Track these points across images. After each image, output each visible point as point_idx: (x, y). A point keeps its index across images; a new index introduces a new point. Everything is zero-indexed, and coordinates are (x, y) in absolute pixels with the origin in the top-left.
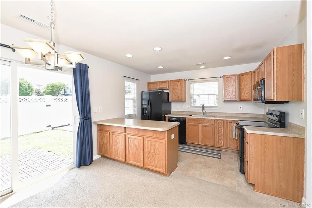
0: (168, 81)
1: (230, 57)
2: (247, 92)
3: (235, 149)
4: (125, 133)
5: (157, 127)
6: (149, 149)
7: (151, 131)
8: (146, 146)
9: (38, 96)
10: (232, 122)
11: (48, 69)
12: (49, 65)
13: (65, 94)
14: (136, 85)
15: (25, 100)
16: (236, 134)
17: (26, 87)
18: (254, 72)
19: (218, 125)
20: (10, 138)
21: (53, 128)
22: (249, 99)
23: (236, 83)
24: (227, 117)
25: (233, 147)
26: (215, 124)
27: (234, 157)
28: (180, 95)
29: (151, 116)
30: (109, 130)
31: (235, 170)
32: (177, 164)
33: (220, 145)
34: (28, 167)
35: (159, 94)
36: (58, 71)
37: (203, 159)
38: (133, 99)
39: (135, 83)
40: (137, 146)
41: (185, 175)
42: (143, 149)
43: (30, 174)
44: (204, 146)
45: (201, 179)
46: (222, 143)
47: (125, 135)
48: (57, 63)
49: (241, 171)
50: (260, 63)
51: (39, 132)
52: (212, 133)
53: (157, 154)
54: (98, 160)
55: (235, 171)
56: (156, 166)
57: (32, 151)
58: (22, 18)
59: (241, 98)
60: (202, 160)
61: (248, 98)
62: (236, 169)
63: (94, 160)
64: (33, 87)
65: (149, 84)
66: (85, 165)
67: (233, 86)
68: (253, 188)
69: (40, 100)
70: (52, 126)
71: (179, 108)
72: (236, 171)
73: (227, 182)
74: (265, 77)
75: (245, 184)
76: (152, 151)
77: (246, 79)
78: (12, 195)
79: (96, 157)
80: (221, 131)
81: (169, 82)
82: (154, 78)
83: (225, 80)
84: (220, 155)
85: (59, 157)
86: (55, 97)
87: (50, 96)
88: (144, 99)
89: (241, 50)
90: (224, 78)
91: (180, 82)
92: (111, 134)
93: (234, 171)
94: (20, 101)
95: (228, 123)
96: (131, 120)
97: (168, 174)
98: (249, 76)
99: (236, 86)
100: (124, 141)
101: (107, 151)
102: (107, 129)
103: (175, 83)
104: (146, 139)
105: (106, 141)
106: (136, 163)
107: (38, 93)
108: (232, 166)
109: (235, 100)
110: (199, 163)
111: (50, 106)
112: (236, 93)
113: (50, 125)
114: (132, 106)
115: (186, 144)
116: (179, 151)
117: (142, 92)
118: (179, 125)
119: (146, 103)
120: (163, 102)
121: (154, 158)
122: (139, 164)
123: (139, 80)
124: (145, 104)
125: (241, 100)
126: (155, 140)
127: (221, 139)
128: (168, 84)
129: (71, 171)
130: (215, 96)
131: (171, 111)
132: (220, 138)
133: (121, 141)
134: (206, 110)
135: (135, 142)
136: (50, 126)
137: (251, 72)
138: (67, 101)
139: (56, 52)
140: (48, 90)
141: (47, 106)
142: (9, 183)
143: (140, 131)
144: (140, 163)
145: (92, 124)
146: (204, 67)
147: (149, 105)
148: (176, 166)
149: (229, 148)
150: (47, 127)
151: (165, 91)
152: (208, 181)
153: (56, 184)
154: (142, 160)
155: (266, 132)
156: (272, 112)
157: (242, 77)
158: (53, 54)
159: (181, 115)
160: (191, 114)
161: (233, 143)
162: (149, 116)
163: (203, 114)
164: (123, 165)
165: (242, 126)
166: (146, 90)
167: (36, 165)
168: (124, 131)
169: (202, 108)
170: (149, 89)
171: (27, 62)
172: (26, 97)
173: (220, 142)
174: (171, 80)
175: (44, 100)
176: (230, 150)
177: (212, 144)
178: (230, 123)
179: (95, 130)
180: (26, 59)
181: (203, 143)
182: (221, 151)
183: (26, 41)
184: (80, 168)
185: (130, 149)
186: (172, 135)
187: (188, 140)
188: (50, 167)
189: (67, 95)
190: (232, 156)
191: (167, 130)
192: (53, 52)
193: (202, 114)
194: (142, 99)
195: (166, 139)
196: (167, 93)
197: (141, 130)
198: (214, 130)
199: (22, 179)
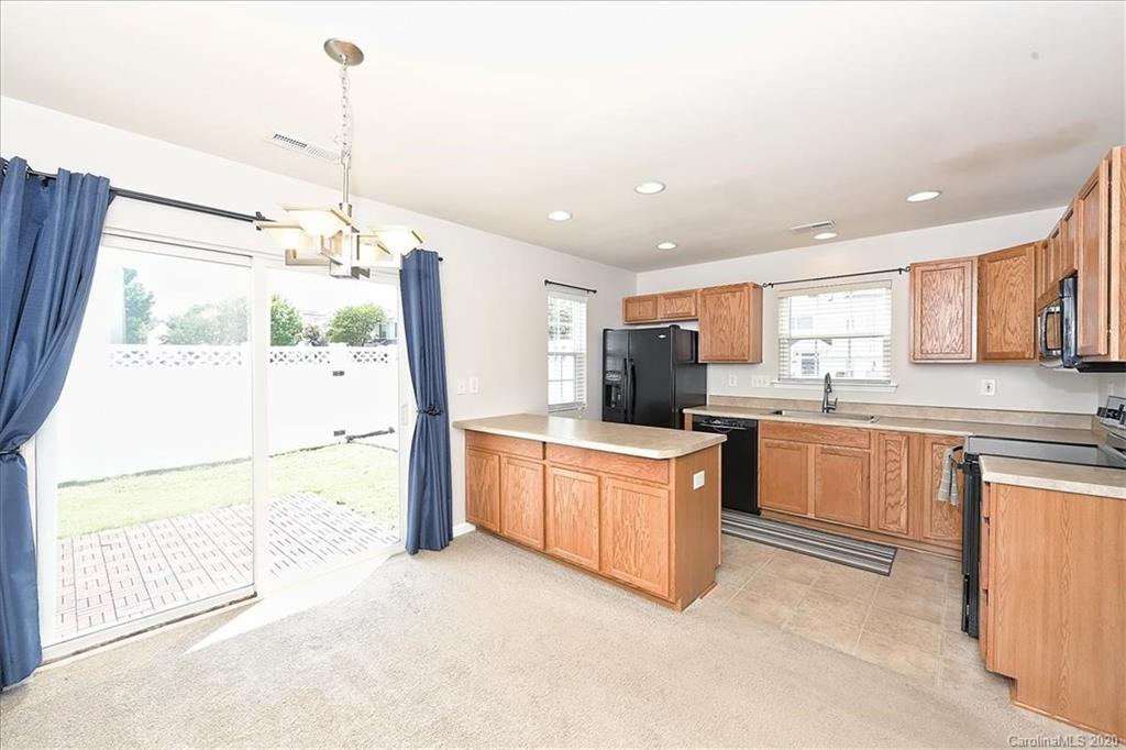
0: (695, 291)
1: (936, 194)
2: (1013, 323)
3: (956, 546)
4: (545, 462)
5: (642, 445)
6: (619, 516)
7: (621, 457)
8: (607, 507)
9: (314, 345)
10: (944, 441)
11: (337, 277)
12: (339, 264)
13: (383, 340)
14: (585, 309)
15: (282, 356)
16: (954, 485)
17: (284, 320)
18: (1046, 246)
19: (886, 452)
20: (250, 459)
21: (350, 439)
22: (1024, 353)
23: (967, 291)
24: (925, 422)
25: (951, 538)
26: (872, 446)
27: (946, 575)
28: (739, 338)
29: (633, 412)
30: (499, 449)
31: (943, 621)
32: (715, 576)
33: (893, 527)
34: (290, 539)
35: (662, 336)
36: (358, 278)
37: (814, 570)
38: (575, 355)
39: (581, 302)
40: (581, 504)
41: (743, 614)
42: (597, 512)
43: (295, 559)
44: (826, 526)
45: (798, 633)
46: (899, 519)
47: (544, 466)
48: (358, 258)
49: (967, 626)
50: (1062, 211)
51: (315, 449)
52: (860, 479)
53: (644, 533)
54: (466, 538)
55: (943, 626)
56: (640, 573)
57: (298, 499)
58: (278, 141)
59: (985, 348)
60: (813, 573)
61: (1020, 350)
62: (946, 619)
63: (455, 535)
64: (302, 321)
65: (630, 305)
66: (431, 549)
67: (951, 302)
68: (1011, 693)
69: (319, 357)
70: (348, 433)
71: (735, 384)
72: (946, 626)
73: (902, 659)
74: (1080, 266)
75: (975, 675)
76: (626, 523)
77: (1011, 275)
78: (255, 603)
79: (461, 527)
80: (897, 472)
81: (699, 295)
82: (647, 283)
83: (918, 281)
84: (891, 564)
85: (364, 519)
86: (355, 349)
87: (342, 345)
88: (610, 355)
89: (978, 162)
90: (913, 275)
91: (737, 294)
92: (504, 460)
93: (938, 623)
94: (272, 361)
95: (928, 445)
96: (569, 423)
97: (680, 601)
98: (1023, 263)
99: (968, 301)
100: (541, 487)
101: (492, 512)
102: (494, 445)
103: (719, 299)
104: (608, 482)
105: (488, 481)
106: (575, 558)
107: (314, 339)
108: (935, 607)
109: (963, 356)
110: (798, 581)
111: (342, 373)
112: (967, 332)
113: (343, 429)
114: (572, 377)
115: (759, 514)
116: (723, 532)
117: (605, 331)
118: (723, 444)
119: (619, 368)
120: (674, 365)
121: (633, 543)
122: (585, 562)
123: (595, 292)
124: (613, 372)
125: (989, 357)
126: (636, 487)
127: (898, 503)
128: (696, 303)
129: (394, 560)
130: (879, 342)
131: (705, 396)
132: (891, 500)
133: (531, 483)
134: (841, 394)
135: (574, 490)
136: (343, 433)
137: (1029, 245)
138: (386, 359)
139: (354, 230)
140: (338, 326)
141: (335, 374)
142: (248, 574)
143: (590, 457)
144: (588, 558)
145: (451, 429)
146: (833, 235)
147: (626, 373)
148: (713, 584)
149: (933, 542)
150: (336, 434)
151: (683, 326)
152: (826, 644)
153: (355, 590)
154: (596, 548)
155: (1068, 483)
156: (1122, 406)
157: (992, 269)
158: (347, 236)
159: (744, 410)
160: (778, 409)
161: (946, 523)
162: (626, 412)
163: (829, 408)
164: (539, 561)
165: (976, 457)
166: (618, 324)
167: (309, 536)
168: (541, 454)
169: (823, 388)
170: (629, 321)
171: (292, 259)
172: (286, 349)
173: (892, 515)
174: (704, 289)
175: (329, 357)
176: (936, 549)
177: (858, 520)
178: (935, 447)
179: (458, 445)
180: (287, 252)
181: (823, 515)
182: (895, 548)
183: (287, 210)
184: (416, 555)
185: (558, 510)
186: (695, 476)
187: (764, 499)
188: (343, 546)
189: (387, 343)
190: (940, 571)
191: (678, 457)
192: (347, 230)
193: (824, 408)
194: (605, 354)
195: (672, 486)
196: (691, 332)
197: (593, 453)
198: (866, 469)
199: (276, 569)
